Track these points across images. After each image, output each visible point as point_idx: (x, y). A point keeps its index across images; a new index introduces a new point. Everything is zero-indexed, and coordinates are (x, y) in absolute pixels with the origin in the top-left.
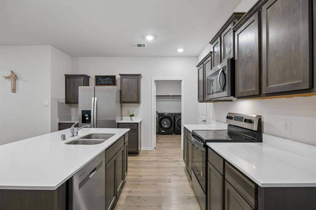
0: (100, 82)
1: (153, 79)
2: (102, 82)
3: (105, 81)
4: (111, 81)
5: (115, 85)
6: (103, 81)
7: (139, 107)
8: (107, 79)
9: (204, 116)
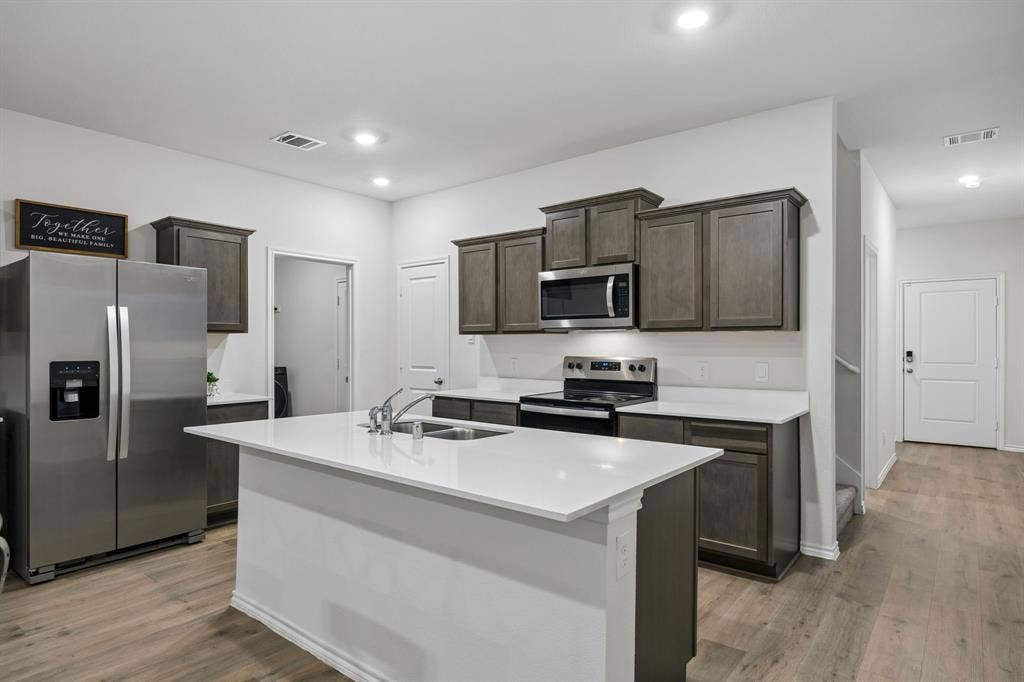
0: (42, 230)
1: (270, 253)
2: (53, 235)
3: (70, 231)
4: (102, 235)
5: (123, 254)
6: (60, 229)
7: (224, 347)
8: (82, 225)
9: (432, 368)
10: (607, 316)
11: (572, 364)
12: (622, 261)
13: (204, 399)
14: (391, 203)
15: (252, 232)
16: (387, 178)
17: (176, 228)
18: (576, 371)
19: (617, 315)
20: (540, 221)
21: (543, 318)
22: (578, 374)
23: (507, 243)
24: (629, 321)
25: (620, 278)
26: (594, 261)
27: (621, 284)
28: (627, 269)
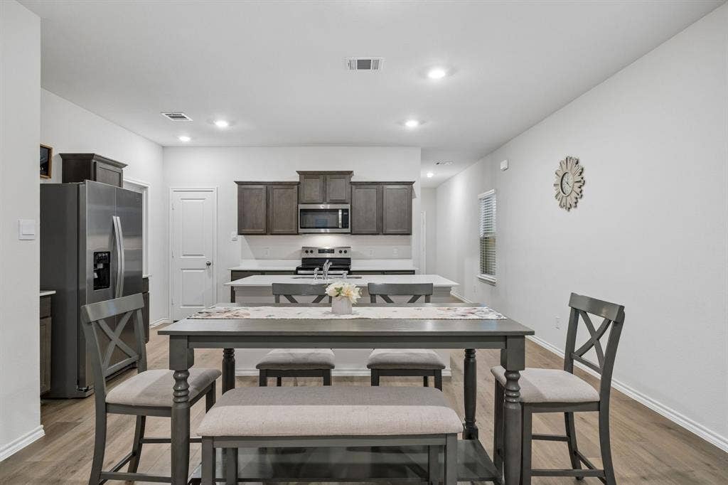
9: (202, 255)
10: (338, 228)
11: (306, 250)
12: (344, 202)
13: (141, 273)
14: (163, 147)
15: (126, 165)
16: (190, 136)
17: (94, 161)
18: (309, 253)
19: (343, 227)
20: (296, 178)
21: (301, 228)
22: (310, 255)
23: (274, 187)
24: (348, 230)
25: (345, 211)
26: (328, 201)
27: (345, 214)
28: (348, 206)
